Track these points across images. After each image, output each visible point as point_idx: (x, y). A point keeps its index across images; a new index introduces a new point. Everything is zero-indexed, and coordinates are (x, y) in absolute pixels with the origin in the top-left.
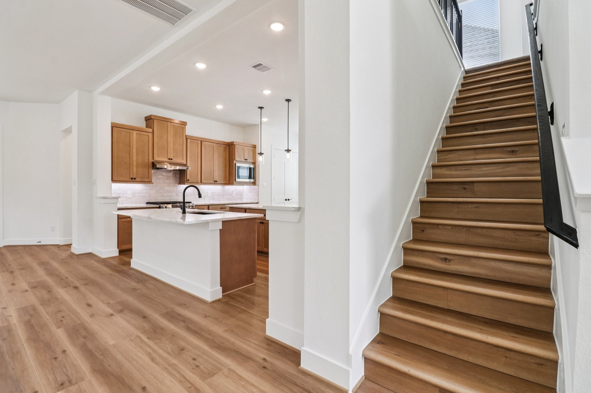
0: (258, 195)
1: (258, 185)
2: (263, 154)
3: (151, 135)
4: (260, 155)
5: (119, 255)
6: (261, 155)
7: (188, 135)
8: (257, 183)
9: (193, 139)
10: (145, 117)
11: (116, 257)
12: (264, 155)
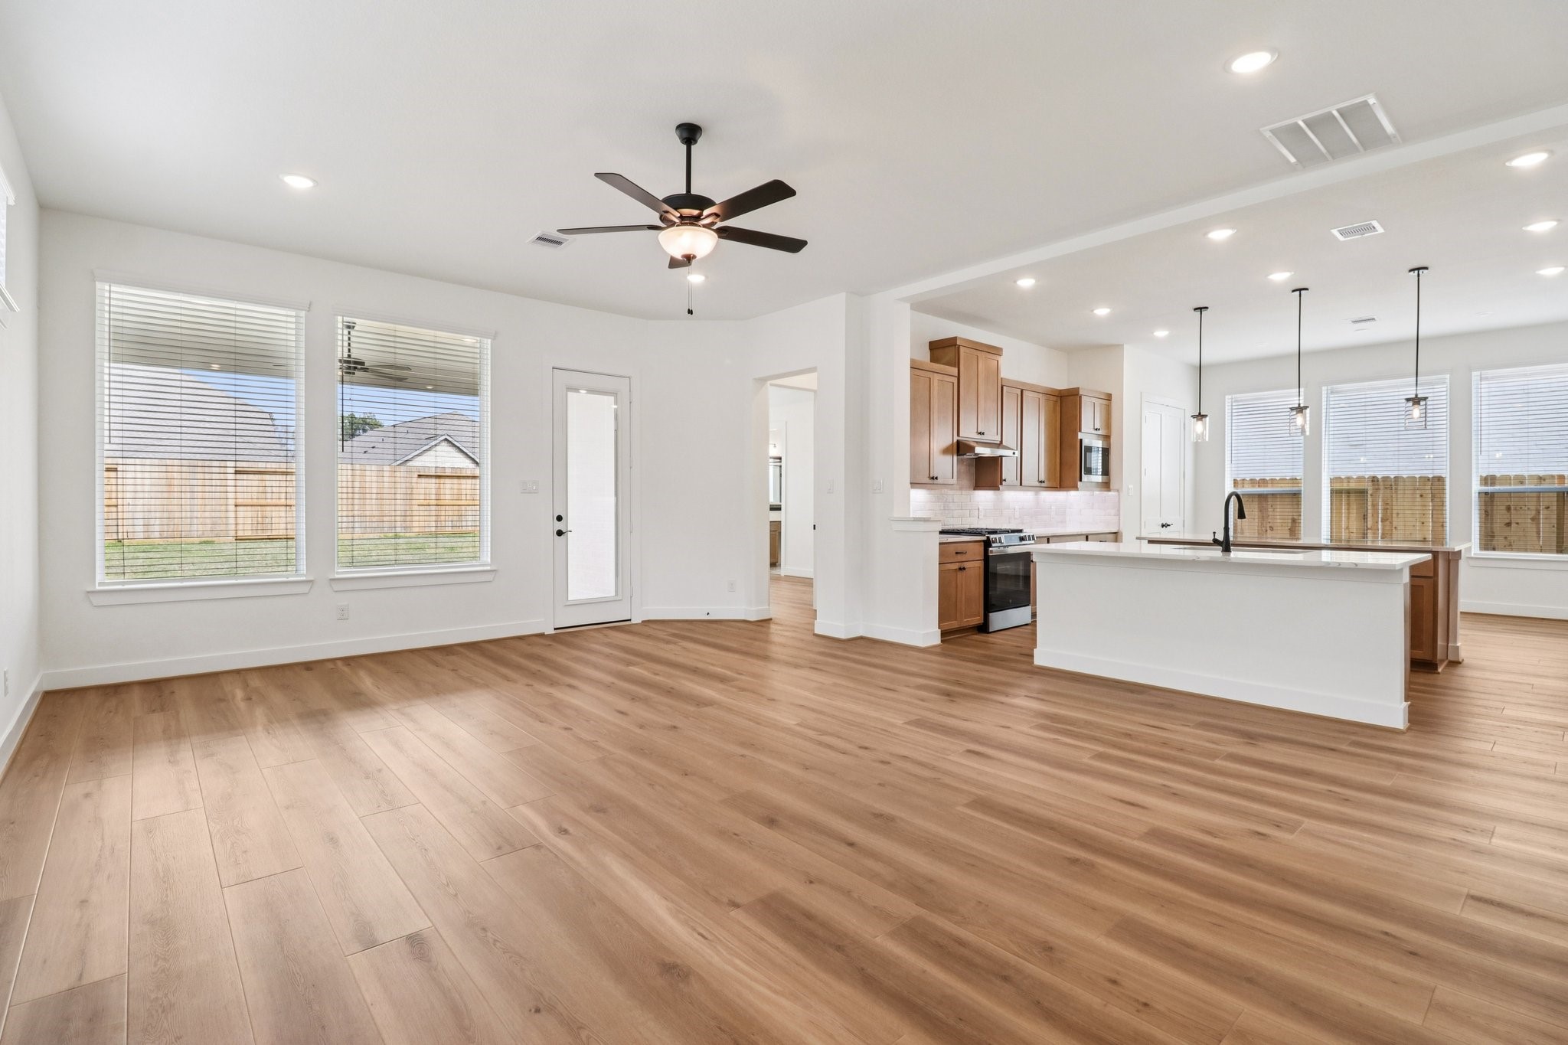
0: (1118, 514)
1: (1118, 491)
2: (1206, 416)
3: (955, 380)
4: (1198, 420)
5: (942, 641)
6: (1201, 420)
7: (1007, 377)
8: (1112, 486)
9: (1013, 385)
10: (930, 342)
11: (939, 645)
12: (1208, 418)
